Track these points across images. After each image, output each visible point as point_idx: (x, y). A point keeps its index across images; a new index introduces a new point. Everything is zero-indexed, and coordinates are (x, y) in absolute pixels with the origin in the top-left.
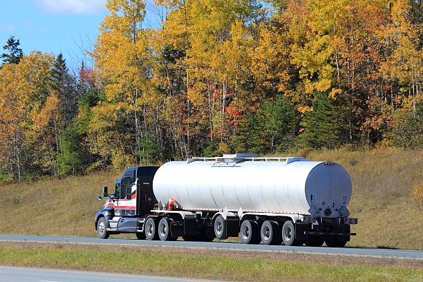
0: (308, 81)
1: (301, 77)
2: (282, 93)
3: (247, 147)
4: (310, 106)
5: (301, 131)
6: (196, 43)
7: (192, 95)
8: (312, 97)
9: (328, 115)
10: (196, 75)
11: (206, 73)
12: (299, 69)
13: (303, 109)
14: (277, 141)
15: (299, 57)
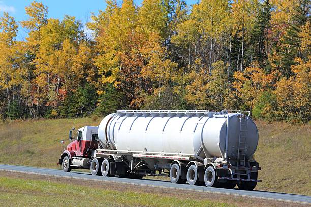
0: (103, 76)
1: (99, 74)
2: (89, 82)
3: (67, 112)
4: (104, 90)
5: (97, 105)
6: (42, 50)
7: (40, 81)
8: (106, 86)
9: (112, 97)
10: (41, 69)
11: (46, 68)
12: (98, 69)
13: (99, 92)
14: (84, 110)
15: (98, 62)
